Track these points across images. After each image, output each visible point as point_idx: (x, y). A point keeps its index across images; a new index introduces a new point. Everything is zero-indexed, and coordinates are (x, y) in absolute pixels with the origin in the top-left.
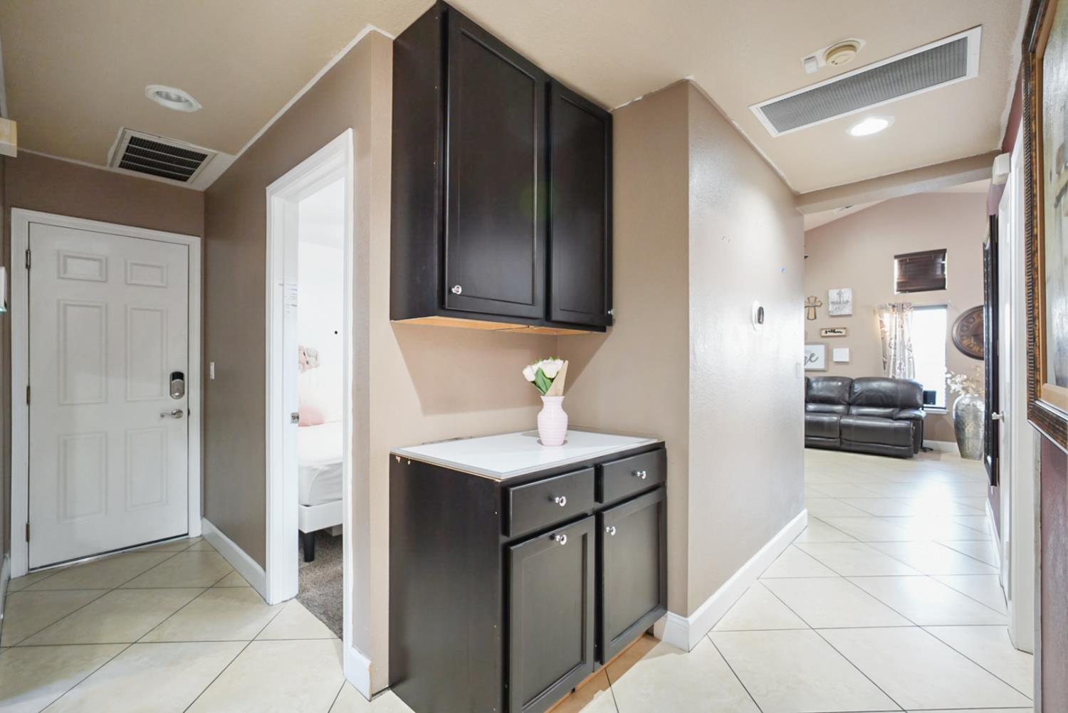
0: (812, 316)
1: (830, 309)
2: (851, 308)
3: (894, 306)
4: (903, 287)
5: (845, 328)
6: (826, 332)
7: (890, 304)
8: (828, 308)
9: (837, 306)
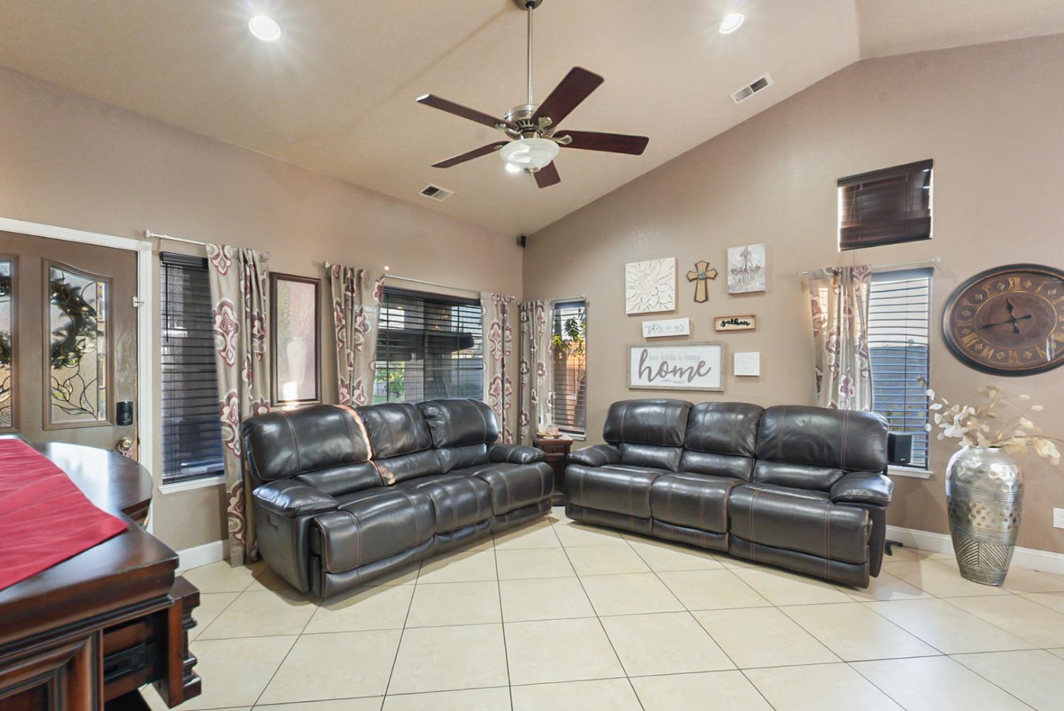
0: (701, 297)
1: (729, 283)
2: (763, 280)
3: (836, 273)
4: (853, 239)
5: (753, 316)
6: (724, 324)
7: (828, 270)
8: (727, 280)
9: (739, 276)
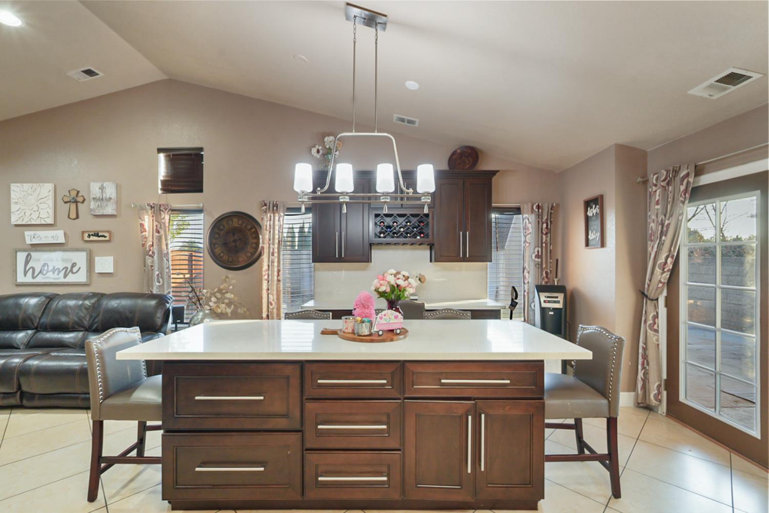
0: (73, 215)
1: (91, 207)
2: (114, 207)
3: (152, 207)
4: (169, 187)
5: (108, 232)
6: (89, 236)
7: (148, 205)
8: (90, 205)
9: (98, 203)
